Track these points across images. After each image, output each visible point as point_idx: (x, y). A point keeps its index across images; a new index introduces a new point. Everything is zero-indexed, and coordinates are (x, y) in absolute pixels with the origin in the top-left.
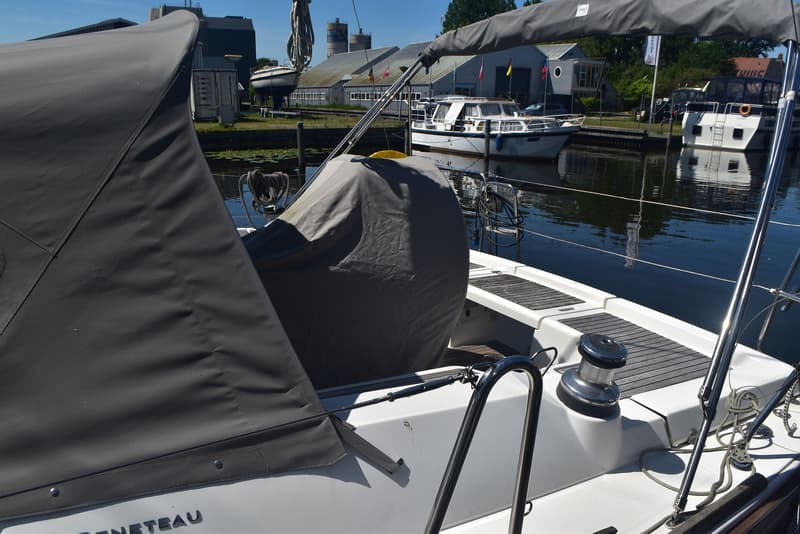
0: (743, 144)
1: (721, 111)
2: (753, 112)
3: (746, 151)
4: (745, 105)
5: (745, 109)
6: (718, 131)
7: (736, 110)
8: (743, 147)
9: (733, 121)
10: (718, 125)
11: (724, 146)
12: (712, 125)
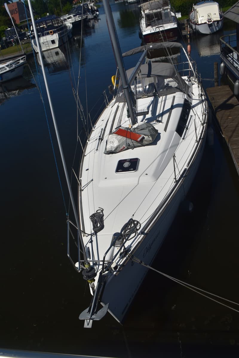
0: (57, 45)
1: (43, 35)
2: (54, 32)
3: (59, 47)
4: (50, 31)
5: (51, 32)
6: (46, 43)
7: (48, 34)
8: (57, 46)
9: (49, 38)
10: (45, 41)
11: (51, 48)
12: (43, 42)
